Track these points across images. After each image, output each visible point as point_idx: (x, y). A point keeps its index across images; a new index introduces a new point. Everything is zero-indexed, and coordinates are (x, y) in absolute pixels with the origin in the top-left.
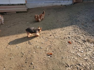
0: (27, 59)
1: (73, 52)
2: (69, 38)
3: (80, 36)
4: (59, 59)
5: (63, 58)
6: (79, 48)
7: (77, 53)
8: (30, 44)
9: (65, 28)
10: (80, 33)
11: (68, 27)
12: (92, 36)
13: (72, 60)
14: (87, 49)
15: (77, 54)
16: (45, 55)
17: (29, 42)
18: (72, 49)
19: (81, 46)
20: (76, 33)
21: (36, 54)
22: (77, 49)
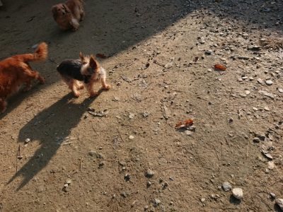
0: (122, 166)
1: (248, 92)
2: (209, 54)
3: (236, 39)
4: (222, 126)
5: (231, 121)
6: (256, 76)
7: (260, 91)
8: (99, 114)
9: (176, 27)
10: (229, 29)
11: (182, 21)
12: (266, 27)
13: (258, 117)
14: (277, 72)
15: (262, 95)
16: (173, 131)
17: (89, 110)
18: (238, 83)
19: (258, 67)
20: (217, 32)
21: (142, 139)
22: (252, 78)
